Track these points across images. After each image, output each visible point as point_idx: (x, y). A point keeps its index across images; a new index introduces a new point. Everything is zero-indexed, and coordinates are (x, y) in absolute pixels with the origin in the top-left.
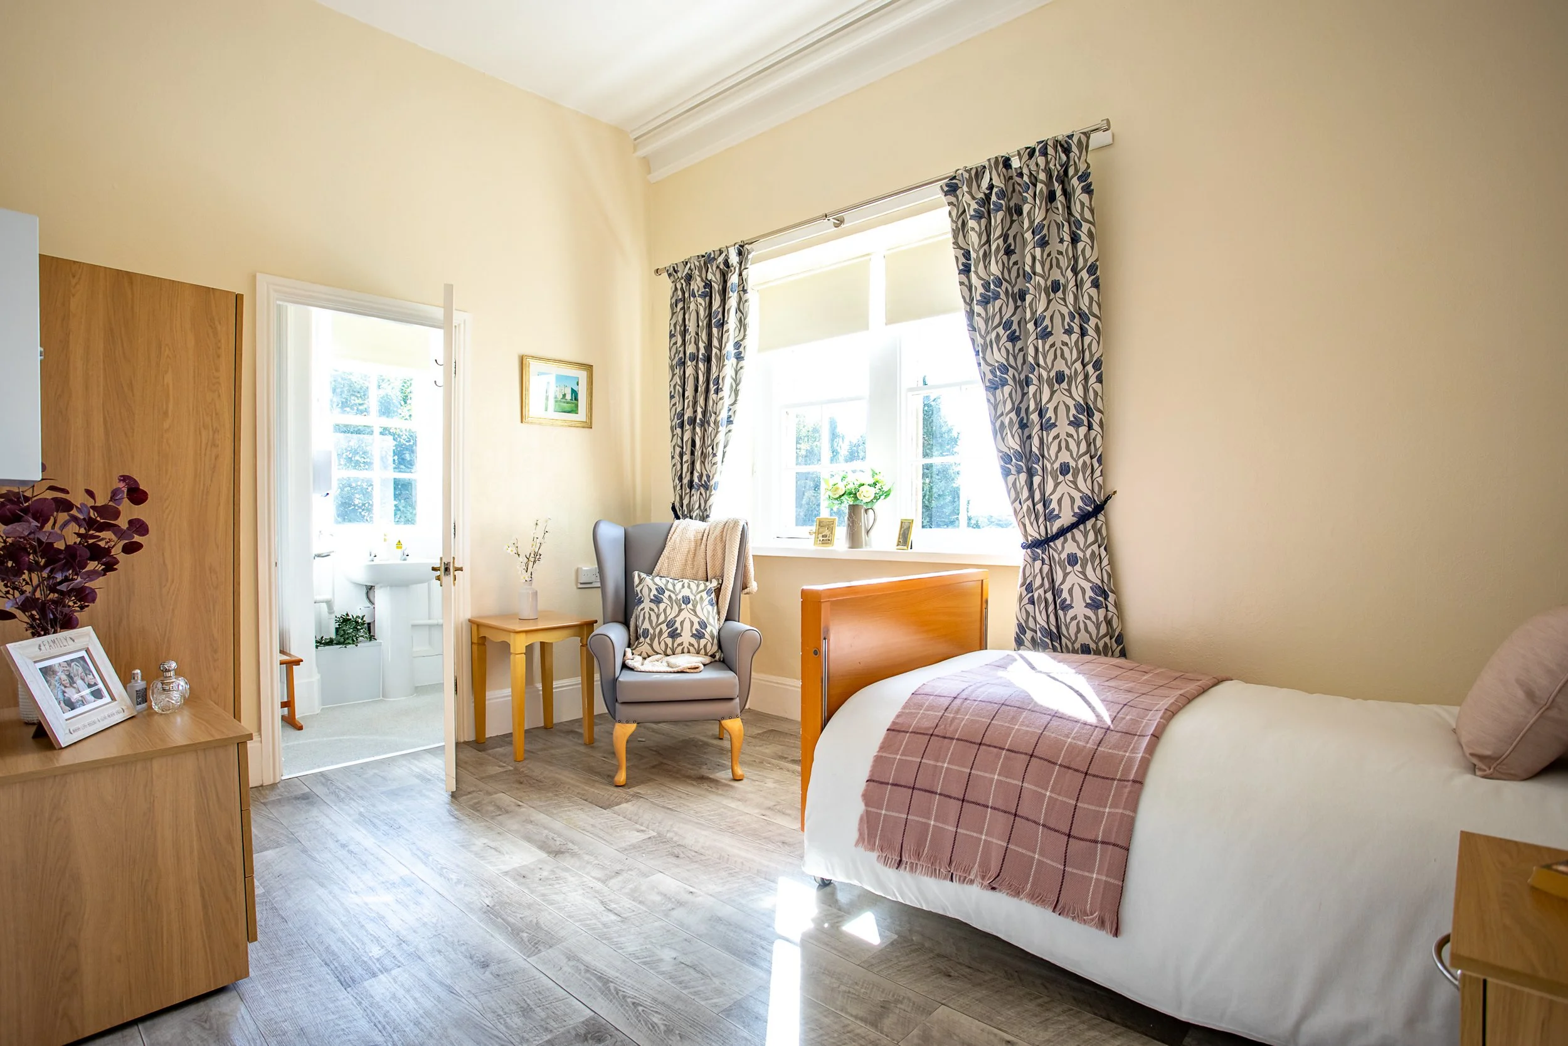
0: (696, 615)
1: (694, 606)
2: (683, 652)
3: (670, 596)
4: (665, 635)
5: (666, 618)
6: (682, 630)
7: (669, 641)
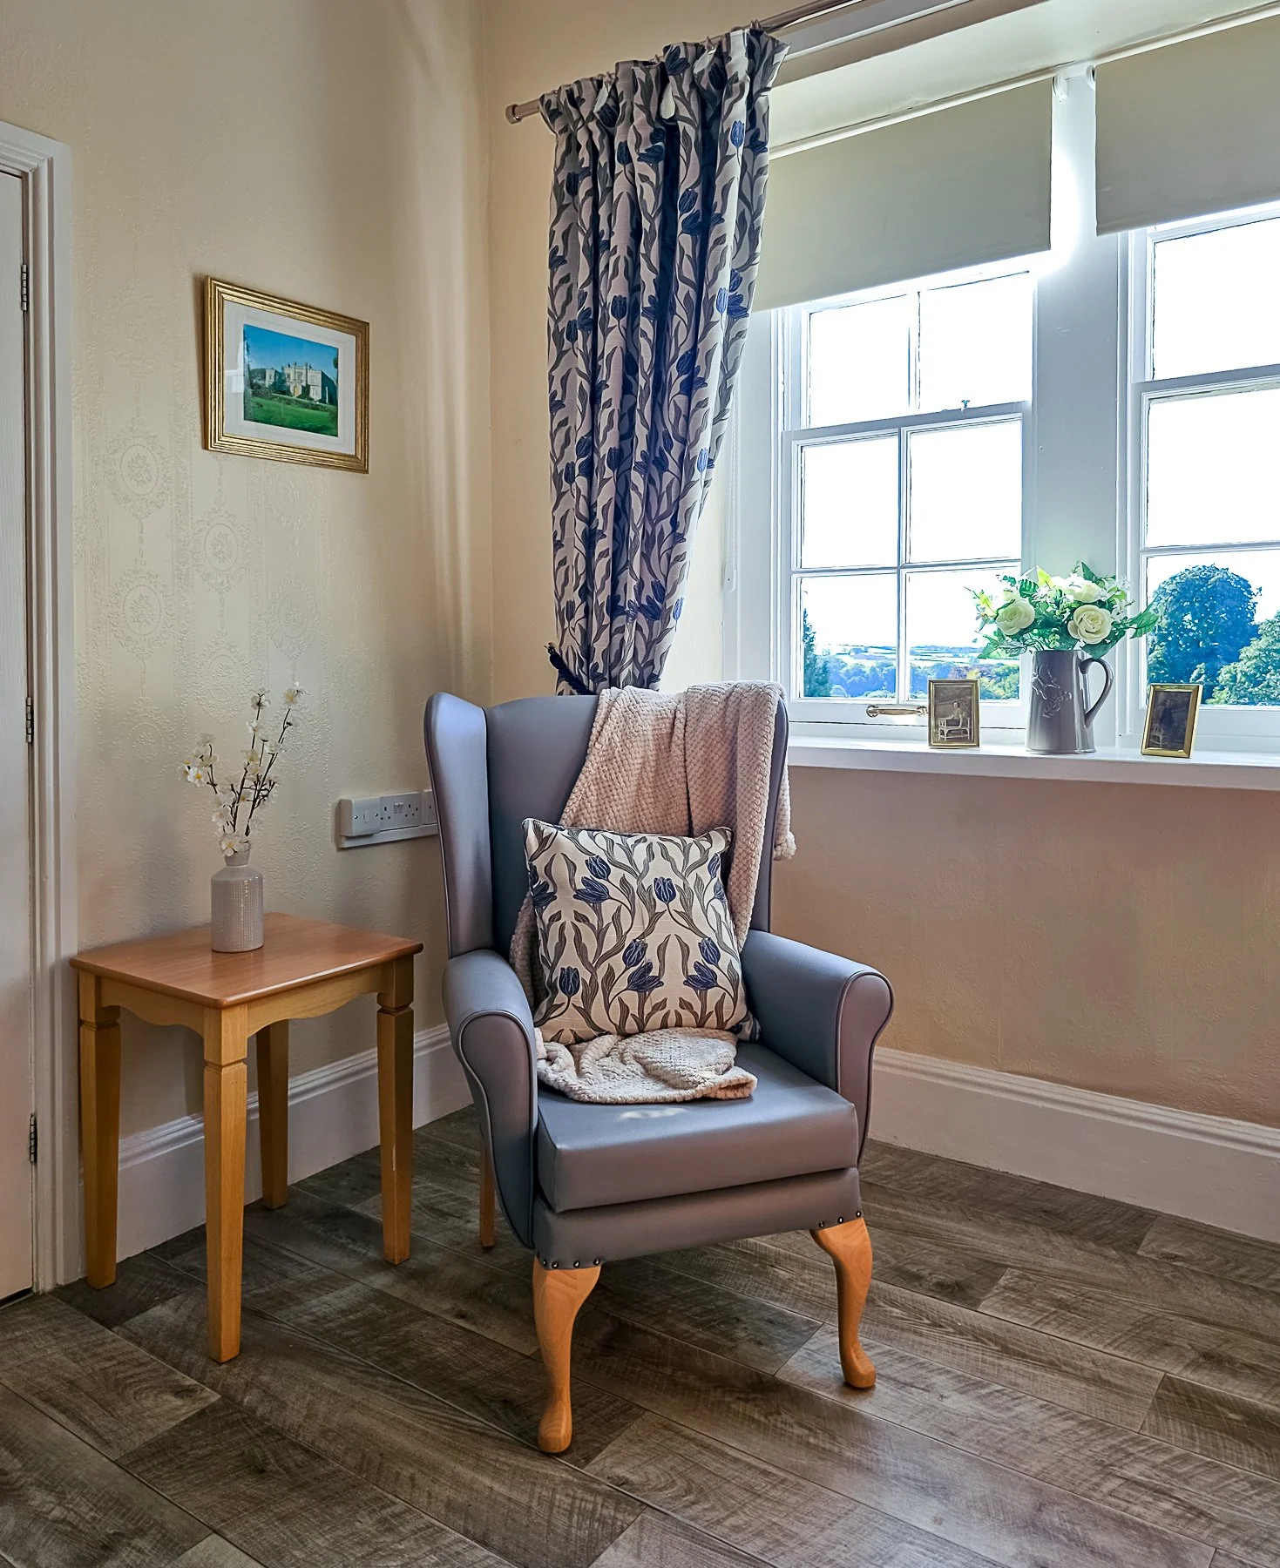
0: (692, 927)
1: (687, 905)
2: (664, 1026)
3: (623, 881)
4: (622, 983)
5: (621, 937)
6: (662, 969)
7: (632, 998)
